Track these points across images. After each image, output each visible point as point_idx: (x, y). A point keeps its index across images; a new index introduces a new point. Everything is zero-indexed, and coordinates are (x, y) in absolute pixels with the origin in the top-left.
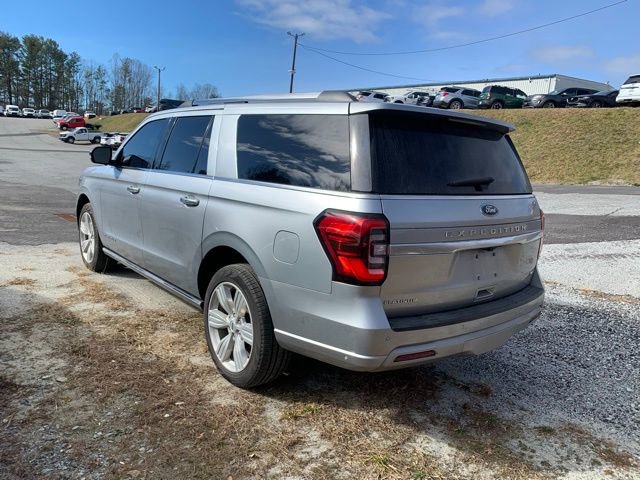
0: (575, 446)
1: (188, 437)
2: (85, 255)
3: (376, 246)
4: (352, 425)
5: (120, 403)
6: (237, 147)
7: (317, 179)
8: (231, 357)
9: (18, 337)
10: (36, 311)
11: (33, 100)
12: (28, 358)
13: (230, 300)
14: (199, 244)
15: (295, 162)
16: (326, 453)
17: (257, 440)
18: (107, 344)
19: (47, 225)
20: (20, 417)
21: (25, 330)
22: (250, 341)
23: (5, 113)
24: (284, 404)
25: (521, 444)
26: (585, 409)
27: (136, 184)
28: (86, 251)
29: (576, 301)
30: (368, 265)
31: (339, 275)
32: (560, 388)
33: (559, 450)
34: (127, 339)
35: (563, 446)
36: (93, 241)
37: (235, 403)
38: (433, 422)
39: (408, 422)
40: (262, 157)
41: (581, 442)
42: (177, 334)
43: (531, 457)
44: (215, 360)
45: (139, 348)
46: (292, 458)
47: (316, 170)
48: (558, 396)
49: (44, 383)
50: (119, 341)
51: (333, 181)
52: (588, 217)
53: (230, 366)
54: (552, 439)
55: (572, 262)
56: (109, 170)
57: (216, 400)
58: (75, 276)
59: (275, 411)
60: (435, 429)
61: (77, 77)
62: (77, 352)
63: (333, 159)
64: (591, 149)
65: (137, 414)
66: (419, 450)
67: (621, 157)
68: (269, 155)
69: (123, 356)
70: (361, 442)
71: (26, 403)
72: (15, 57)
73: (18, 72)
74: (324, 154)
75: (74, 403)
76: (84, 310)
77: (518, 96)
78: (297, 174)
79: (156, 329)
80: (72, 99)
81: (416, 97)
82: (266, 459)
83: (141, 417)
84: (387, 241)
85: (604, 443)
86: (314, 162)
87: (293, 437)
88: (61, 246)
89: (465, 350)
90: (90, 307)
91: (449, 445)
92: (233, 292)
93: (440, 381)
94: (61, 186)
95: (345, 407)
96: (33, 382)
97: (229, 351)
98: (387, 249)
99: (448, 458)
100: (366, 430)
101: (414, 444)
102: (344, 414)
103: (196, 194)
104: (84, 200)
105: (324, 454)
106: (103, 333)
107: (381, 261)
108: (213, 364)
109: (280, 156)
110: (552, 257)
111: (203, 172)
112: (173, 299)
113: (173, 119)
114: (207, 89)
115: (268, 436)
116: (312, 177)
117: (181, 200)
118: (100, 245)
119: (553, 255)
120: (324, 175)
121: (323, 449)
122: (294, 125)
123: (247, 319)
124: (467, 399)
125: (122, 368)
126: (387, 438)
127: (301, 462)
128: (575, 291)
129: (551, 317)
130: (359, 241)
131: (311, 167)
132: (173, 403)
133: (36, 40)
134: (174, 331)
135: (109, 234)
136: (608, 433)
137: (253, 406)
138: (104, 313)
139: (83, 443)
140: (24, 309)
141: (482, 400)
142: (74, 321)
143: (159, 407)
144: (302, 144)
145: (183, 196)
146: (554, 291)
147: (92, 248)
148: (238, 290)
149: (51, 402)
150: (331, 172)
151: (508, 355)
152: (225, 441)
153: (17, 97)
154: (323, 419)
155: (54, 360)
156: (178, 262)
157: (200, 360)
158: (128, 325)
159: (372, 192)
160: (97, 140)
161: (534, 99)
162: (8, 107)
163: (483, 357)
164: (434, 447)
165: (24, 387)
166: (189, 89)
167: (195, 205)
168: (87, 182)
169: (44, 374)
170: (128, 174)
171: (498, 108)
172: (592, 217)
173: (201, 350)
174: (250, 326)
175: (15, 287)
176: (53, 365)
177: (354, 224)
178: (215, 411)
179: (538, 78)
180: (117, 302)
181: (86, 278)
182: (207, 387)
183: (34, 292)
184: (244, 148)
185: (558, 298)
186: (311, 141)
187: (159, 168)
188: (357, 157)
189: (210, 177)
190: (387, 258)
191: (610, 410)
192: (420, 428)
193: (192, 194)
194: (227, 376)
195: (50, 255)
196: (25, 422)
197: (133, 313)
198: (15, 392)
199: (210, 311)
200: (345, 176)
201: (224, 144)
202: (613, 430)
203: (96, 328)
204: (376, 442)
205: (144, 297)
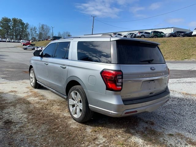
0: (180, 140)
1: (64, 137)
2: (32, 84)
3: (119, 80)
4: (112, 133)
5: (43, 127)
6: (77, 51)
7: (101, 60)
8: (76, 113)
9: (12, 108)
10: (17, 100)
11: (15, 37)
12: (15, 114)
13: (76, 96)
14: (66, 79)
15: (94, 55)
16: (105, 142)
17: (84, 138)
18: (39, 110)
19: (20, 75)
20: (14, 131)
21: (15, 106)
22: (82, 109)
23: (6, 41)
24: (92, 127)
25: (163, 139)
26: (183, 128)
27: (47, 62)
28: (32, 82)
29: (180, 96)
30: (117, 85)
31: (108, 88)
32: (175, 122)
33: (175, 141)
34: (45, 108)
35: (176, 140)
36: (34, 79)
37: (77, 127)
38: (137, 132)
39: (129, 132)
40: (84, 54)
41: (182, 138)
42: (59, 107)
43: (167, 143)
44: (71, 114)
45: (48, 111)
46: (95, 143)
47: (100, 57)
48: (175, 125)
49: (20, 121)
50: (42, 109)
51: (105, 61)
52: (184, 70)
53: (75, 116)
54: (173, 138)
55: (179, 84)
56: (39, 58)
57: (72, 126)
58: (28, 90)
59: (89, 129)
60: (138, 135)
61: (28, 30)
62: (30, 112)
63: (105, 54)
64: (184, 50)
65: (48, 130)
66: (133, 141)
67: (194, 52)
68: (87, 53)
69: (43, 113)
70: (115, 139)
71: (15, 127)
72: (9, 24)
73: (10, 29)
74: (103, 52)
75: (30, 127)
76: (32, 100)
77: (162, 34)
78: (95, 58)
79: (53, 105)
80: (26, 37)
81: (130, 34)
82: (87, 143)
83: (49, 131)
84: (122, 78)
85: (189, 139)
86: (99, 55)
87: (95, 137)
88: (24, 81)
89: (146, 110)
90: (33, 99)
91: (142, 139)
92: (76, 94)
93: (139, 120)
94: (23, 63)
95: (110, 128)
96: (17, 121)
97: (75, 112)
98: (122, 81)
99: (141, 143)
100: (117, 135)
101: (131, 139)
102: (110, 130)
103: (65, 65)
104: (31, 67)
105: (104, 142)
106: (37, 106)
107: (120, 84)
108: (70, 116)
109: (90, 53)
110: (173, 83)
111: (67, 58)
112: (58, 96)
113: (58, 43)
114: (67, 33)
115: (87, 137)
116: (99, 59)
117: (61, 67)
118: (36, 80)
119: (173, 82)
120: (103, 59)
121: (104, 140)
122: (94, 44)
123: (81, 102)
124: (147, 126)
125: (43, 117)
126: (123, 137)
127: (97, 145)
128: (180, 93)
129: (172, 101)
130: (114, 78)
131: (99, 56)
132: (59, 127)
133: (16, 19)
134: (58, 106)
135: (39, 77)
136: (190, 136)
137: (83, 128)
138: (38, 101)
139: (32, 139)
140: (14, 99)
141: (152, 126)
142: (29, 103)
143: (55, 128)
144: (96, 50)
145: (61, 66)
146: (173, 93)
147: (34, 81)
148: (78, 93)
149: (23, 127)
150: (105, 58)
151: (159, 113)
152: (74, 138)
153: (10, 36)
154: (103, 132)
155: (23, 115)
156: (60, 85)
157: (66, 114)
158: (45, 104)
159: (117, 64)
160: (34, 49)
161: (167, 35)
162: (7, 39)
163: (152, 113)
164: (137, 140)
165: (15, 122)
166: (62, 33)
167: (65, 68)
168: (32, 62)
169: (20, 119)
170: (45, 59)
171: (156, 37)
172: (185, 70)
173: (67, 111)
174: (81, 104)
175: (11, 93)
176: (23, 116)
177: (112, 73)
178: (71, 130)
179: (168, 28)
180: (41, 97)
181: (32, 90)
182: (69, 122)
183: (17, 94)
184: (79, 51)
185: (175, 95)
186: (99, 49)
187: (54, 57)
188: (113, 53)
189: (69, 60)
190: (122, 83)
191: (191, 129)
192: (133, 134)
193: (64, 65)
194: (75, 119)
195: (21, 83)
196: (15, 133)
197: (46, 101)
198: (12, 124)
199: (69, 100)
200: (109, 59)
201: (73, 50)
202: (192, 135)
203: (35, 105)
204: (119, 138)
205: (49, 96)
